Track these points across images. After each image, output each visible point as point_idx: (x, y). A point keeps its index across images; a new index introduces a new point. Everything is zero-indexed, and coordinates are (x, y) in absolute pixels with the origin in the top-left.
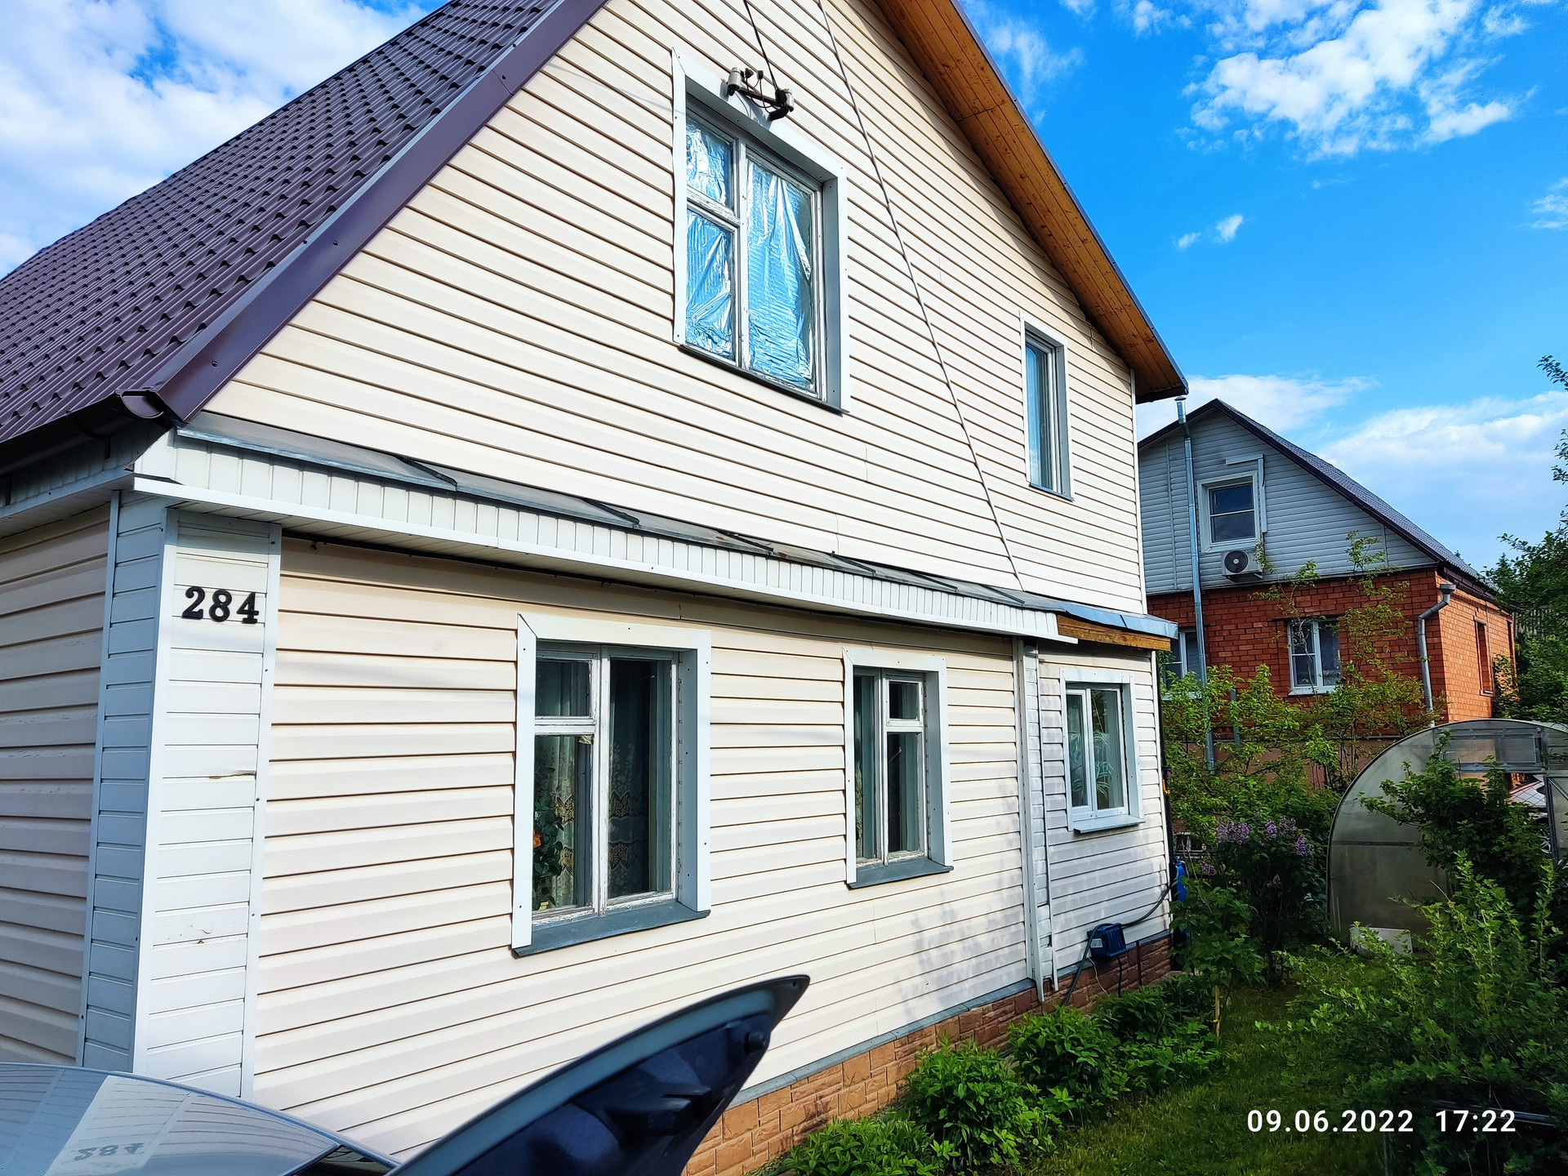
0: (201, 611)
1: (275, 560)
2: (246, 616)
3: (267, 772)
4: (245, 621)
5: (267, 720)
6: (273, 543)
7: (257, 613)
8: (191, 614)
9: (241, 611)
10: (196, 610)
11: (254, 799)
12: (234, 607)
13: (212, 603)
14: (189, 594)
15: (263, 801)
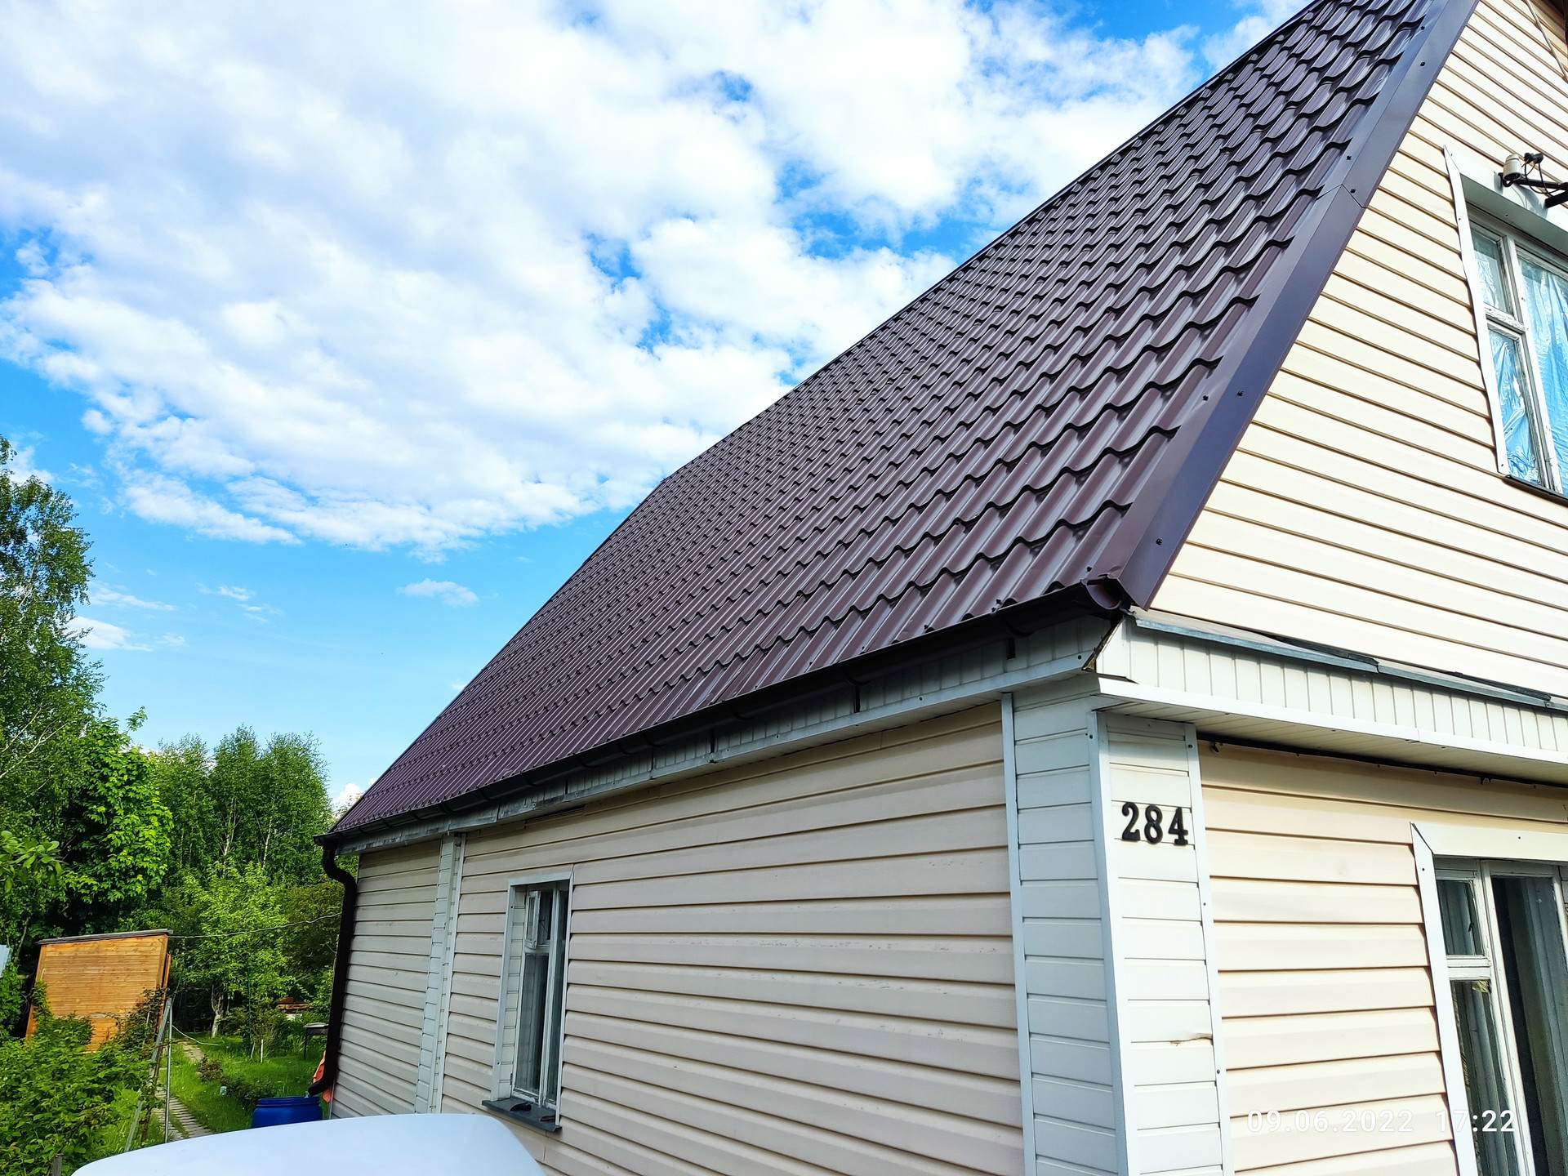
0: (1137, 831)
1: (1194, 766)
2: (1176, 837)
3: (1222, 1031)
4: (1177, 843)
5: (1214, 966)
6: (1190, 746)
7: (1186, 832)
8: (1129, 836)
9: (1171, 831)
10: (1133, 830)
11: (1215, 1072)
12: (1165, 825)
13: (1146, 822)
14: (1125, 813)
15: (1223, 1071)
